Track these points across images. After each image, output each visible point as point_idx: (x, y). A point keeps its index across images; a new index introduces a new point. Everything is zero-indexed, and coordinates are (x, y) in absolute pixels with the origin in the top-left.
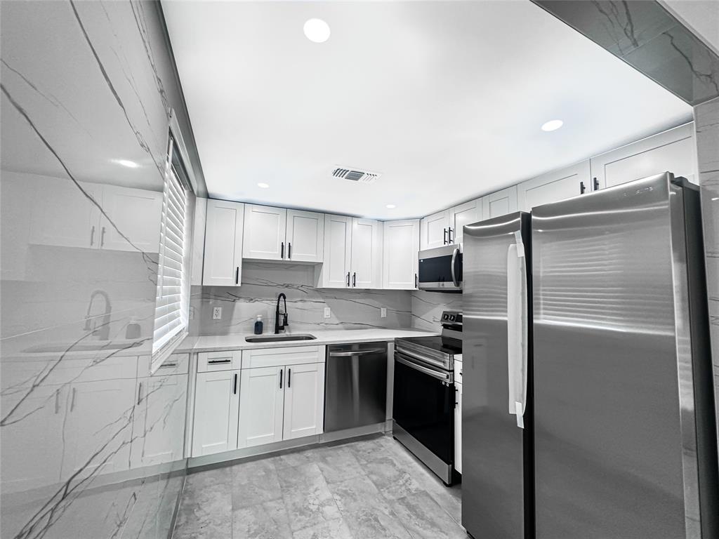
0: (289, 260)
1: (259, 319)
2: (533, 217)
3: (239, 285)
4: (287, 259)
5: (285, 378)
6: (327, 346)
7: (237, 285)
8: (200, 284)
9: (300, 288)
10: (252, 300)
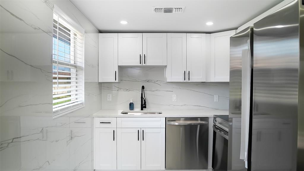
0: (145, 65)
1: (131, 102)
2: (254, 29)
3: (117, 81)
4: (144, 64)
5: (141, 135)
6: (166, 118)
7: (116, 81)
8: (98, 81)
9: (156, 82)
10: (127, 90)
